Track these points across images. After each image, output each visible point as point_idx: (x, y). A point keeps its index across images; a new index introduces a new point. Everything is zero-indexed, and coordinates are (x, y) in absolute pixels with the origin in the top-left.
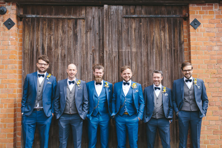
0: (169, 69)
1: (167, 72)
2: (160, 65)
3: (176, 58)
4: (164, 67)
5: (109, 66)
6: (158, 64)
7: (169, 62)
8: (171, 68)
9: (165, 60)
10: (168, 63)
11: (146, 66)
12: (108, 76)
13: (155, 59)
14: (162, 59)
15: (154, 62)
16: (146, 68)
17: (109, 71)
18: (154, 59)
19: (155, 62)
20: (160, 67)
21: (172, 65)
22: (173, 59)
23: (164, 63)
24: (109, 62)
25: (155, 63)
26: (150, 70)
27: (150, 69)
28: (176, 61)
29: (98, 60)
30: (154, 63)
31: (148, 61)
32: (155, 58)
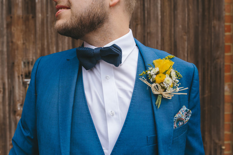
0: (192, 31)
1: (185, 37)
2: (171, 21)
3: (207, 6)
4: (180, 26)
5: (49, 20)
6: (167, 19)
7: (192, 17)
8: (196, 28)
9: (183, 11)
10: (189, 19)
11: (139, 22)
12: (45, 46)
13: (159, 8)
14: (175, 8)
15: (157, 14)
16: (139, 27)
17: (49, 33)
18: (157, 7)
19: (159, 13)
20: (171, 26)
21: (198, 23)
22: (201, 10)
23: (180, 17)
24: (49, 10)
25: (160, 17)
26: (149, 33)
27: (148, 31)
28: (206, 13)
29: (20, 5)
30: (157, 17)
31: (144, 11)
32: (159, 5)
